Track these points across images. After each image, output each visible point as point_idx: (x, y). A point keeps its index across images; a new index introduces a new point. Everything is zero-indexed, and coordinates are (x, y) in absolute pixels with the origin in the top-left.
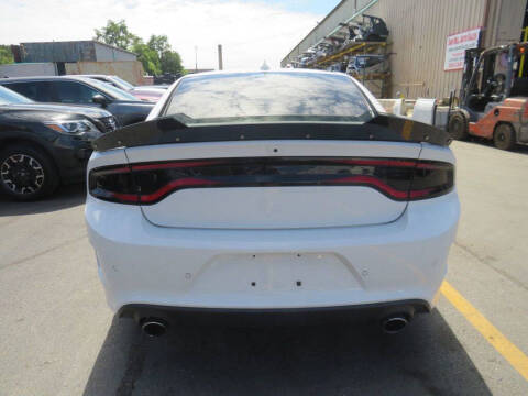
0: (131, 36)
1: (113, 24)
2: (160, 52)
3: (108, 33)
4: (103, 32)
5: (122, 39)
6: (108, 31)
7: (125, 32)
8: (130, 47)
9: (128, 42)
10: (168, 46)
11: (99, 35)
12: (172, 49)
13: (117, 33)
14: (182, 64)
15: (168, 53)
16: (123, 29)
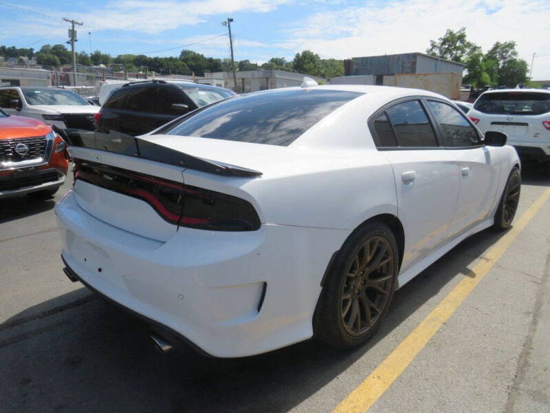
0: (469, 45)
1: (451, 33)
2: (501, 62)
3: (443, 43)
4: (438, 42)
5: (457, 49)
6: (445, 41)
7: (462, 41)
8: (464, 58)
9: (463, 52)
10: (515, 54)
11: (434, 46)
12: (519, 58)
13: (454, 43)
14: (528, 75)
15: (513, 62)
16: (461, 37)
